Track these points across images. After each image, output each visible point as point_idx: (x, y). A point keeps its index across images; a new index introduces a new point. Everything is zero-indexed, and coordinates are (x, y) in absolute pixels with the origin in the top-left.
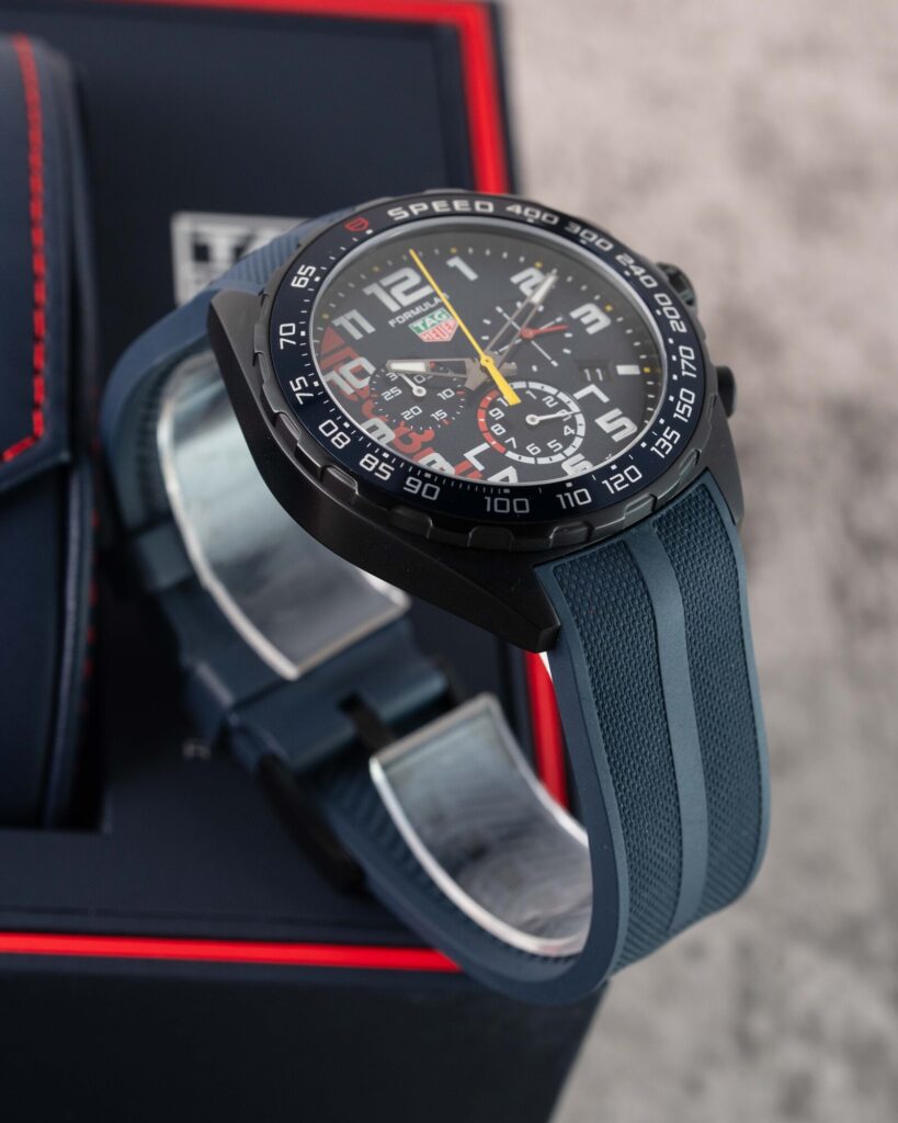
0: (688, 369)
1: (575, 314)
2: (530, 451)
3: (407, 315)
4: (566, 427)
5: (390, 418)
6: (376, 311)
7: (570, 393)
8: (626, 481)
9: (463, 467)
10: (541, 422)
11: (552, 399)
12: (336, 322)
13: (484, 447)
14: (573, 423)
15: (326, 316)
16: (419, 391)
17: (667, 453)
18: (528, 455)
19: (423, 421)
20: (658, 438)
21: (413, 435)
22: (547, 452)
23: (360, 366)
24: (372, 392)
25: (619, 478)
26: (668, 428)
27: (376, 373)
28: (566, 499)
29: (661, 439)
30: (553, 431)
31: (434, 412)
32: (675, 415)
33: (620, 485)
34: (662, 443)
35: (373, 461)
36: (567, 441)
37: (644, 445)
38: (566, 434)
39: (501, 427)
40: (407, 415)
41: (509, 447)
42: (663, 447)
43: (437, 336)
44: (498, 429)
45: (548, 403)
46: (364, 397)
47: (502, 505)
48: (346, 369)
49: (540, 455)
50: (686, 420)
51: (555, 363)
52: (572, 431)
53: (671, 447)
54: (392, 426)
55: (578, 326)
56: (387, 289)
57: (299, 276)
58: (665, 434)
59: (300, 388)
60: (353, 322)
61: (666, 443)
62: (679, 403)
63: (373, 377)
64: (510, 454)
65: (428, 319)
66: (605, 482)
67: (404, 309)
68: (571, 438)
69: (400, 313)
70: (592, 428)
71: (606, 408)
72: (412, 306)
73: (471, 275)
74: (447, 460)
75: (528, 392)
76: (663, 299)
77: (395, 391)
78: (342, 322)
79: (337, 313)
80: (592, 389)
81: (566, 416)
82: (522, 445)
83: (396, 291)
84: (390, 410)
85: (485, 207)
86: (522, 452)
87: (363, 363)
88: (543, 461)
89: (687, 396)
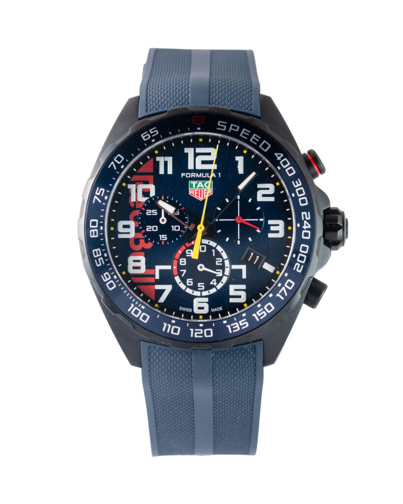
0: (282, 293)
1: (270, 222)
2: (188, 282)
3: (193, 175)
4: (215, 280)
5: (140, 225)
6: (181, 162)
7: (232, 263)
8: (203, 334)
10: (204, 271)
11: (221, 261)
12: (158, 159)
13: (169, 267)
14: (219, 280)
15: (156, 152)
16: (163, 220)
17: (234, 331)
18: (185, 283)
19: (154, 236)
20: (235, 322)
21: (142, 242)
22: (195, 288)
23: (149, 189)
24: (144, 206)
25: (200, 331)
26: (245, 320)
27: (153, 197)
28: (167, 327)
29: (237, 324)
30: (206, 279)
31: (162, 234)
32: (254, 315)
33: (198, 335)
34: (236, 325)
35: (99, 254)
36: (208, 287)
37: (225, 322)
38: (211, 283)
39: (185, 262)
40: (149, 228)
41: (180, 274)
42: (234, 327)
43: (197, 195)
44: (183, 262)
45: (217, 262)
46: (137, 207)
47: (136, 312)
48: (142, 187)
49: (190, 287)
50: (258, 320)
51: (239, 242)
52: (215, 284)
53: (239, 329)
54: (137, 230)
55: (267, 229)
56: (196, 155)
57: (149, 133)
58: (240, 322)
59: (99, 194)
60: (166, 163)
61: (238, 326)
62: (262, 309)
63: (151, 199)
64: (177, 279)
65: (200, 183)
66: (192, 330)
67: (195, 171)
68: (213, 286)
69: (190, 171)
70: (226, 288)
71: (241, 282)
72: (199, 171)
73: (241, 171)
74: (146, 264)
75: (213, 250)
76: (304, 249)
77: (155, 212)
78: (161, 160)
79: (163, 154)
80: (243, 267)
81: (219, 274)
82: (187, 276)
83: (199, 159)
84: (144, 221)
85: (265, 146)
86: (184, 280)
87: (152, 188)
88: (189, 291)
89: (269, 308)
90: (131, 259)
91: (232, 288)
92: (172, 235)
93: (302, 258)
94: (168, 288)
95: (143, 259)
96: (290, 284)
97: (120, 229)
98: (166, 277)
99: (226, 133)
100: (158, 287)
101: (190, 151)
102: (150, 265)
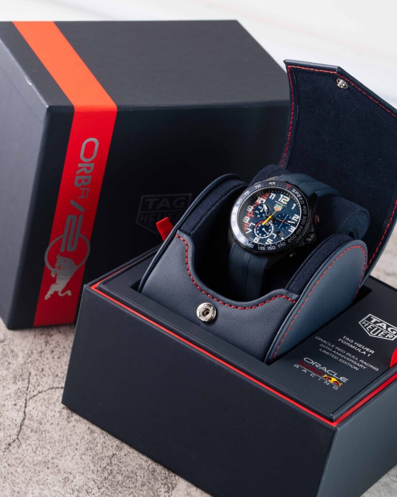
0: (280, 246)
1: (292, 227)
3: (279, 203)
6: (277, 198)
7: (273, 233)
8: (250, 246)
9: (249, 223)
10: (264, 231)
11: (271, 230)
13: (255, 225)
14: (267, 235)
16: (261, 211)
19: (256, 214)
21: (252, 214)
22: (258, 234)
24: (259, 204)
30: (263, 233)
31: (259, 215)
36: (262, 236)
37: (258, 245)
38: (264, 235)
40: (257, 212)
41: (257, 228)
42: (260, 248)
43: (276, 209)
44: (260, 225)
45: (269, 230)
46: (257, 204)
48: (262, 199)
50: (268, 249)
51: (279, 228)
54: (253, 210)
55: (289, 228)
56: (283, 197)
57: (272, 183)
58: (263, 247)
59: (247, 193)
60: (273, 196)
62: (271, 247)
63: (262, 203)
64: (255, 229)
65: (279, 206)
67: (280, 202)
70: (267, 238)
71: (272, 239)
72: (281, 203)
73: (293, 208)
75: (270, 226)
76: (295, 236)
77: (261, 208)
78: (272, 194)
79: (274, 193)
80: (276, 235)
81: (268, 234)
82: (258, 230)
83: (283, 199)
84: (256, 208)
85: (302, 202)
86: (256, 231)
87: (264, 201)
88: (256, 234)
89: (274, 248)
90: (246, 217)
91: (269, 239)
92: (262, 217)
93: (292, 238)
94: (251, 230)
95: (249, 219)
96: (284, 244)
97: (248, 208)
98: (252, 228)
99: (294, 193)
100: (248, 229)
101: (282, 196)
102: (250, 222)
